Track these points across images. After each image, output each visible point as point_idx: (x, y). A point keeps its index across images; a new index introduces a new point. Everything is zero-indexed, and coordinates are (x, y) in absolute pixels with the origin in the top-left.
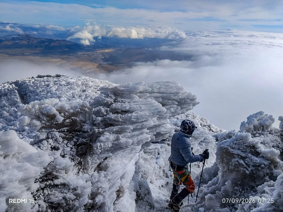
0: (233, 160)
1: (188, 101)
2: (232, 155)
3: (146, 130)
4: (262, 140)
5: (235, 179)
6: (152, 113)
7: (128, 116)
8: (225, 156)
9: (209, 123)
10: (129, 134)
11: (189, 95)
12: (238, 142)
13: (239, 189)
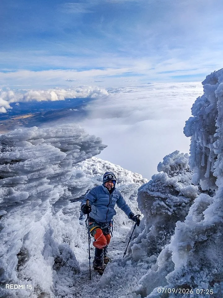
0: (154, 203)
1: (92, 144)
2: (152, 199)
3: (45, 180)
4: (180, 178)
5: (158, 223)
6: (50, 159)
7: (19, 165)
8: (145, 200)
9: (142, 178)
10: (24, 186)
11: (93, 137)
12: (156, 183)
13: (164, 233)
